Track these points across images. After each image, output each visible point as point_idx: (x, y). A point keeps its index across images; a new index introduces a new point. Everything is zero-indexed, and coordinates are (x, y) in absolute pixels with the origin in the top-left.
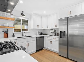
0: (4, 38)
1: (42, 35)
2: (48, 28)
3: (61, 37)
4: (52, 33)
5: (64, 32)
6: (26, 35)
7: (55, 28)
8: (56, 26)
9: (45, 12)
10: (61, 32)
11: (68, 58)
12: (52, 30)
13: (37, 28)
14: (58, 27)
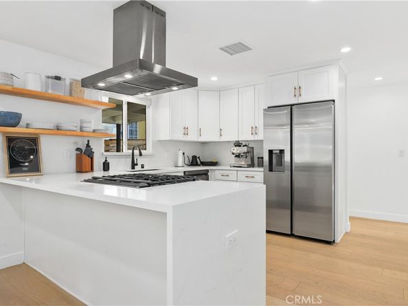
0: (77, 172)
1: (197, 165)
2: (223, 139)
3: (271, 169)
4: (238, 156)
5: (282, 151)
6: (143, 166)
7: (251, 138)
8: (254, 130)
9: (214, 79)
10: (271, 152)
11: (292, 235)
12: (238, 144)
13: (181, 137)
14: (260, 137)
